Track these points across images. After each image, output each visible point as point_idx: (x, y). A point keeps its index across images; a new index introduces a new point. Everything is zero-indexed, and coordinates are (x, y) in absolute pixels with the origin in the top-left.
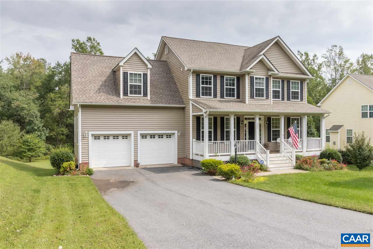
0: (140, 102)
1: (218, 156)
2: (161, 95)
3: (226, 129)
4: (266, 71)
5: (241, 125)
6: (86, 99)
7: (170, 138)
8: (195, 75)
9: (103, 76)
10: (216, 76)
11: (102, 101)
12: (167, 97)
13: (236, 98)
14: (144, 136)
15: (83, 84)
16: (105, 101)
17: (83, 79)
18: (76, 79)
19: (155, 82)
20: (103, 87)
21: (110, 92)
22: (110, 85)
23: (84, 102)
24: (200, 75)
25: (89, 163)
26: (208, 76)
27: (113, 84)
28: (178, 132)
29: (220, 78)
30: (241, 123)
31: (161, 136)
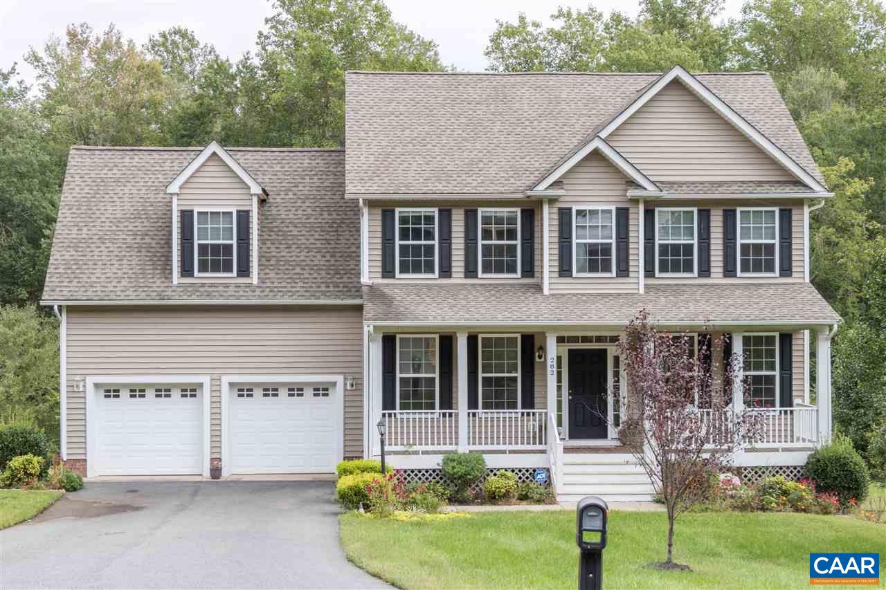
0: (225, 294)
1: (416, 453)
2: (298, 270)
3: (483, 372)
4: (620, 187)
5: (537, 359)
6: (77, 289)
7: (325, 398)
8: (379, 211)
9: (144, 216)
10: (449, 212)
11: (119, 293)
12: (315, 275)
13: (519, 275)
14: (244, 391)
15: (81, 245)
16: (127, 293)
17: (85, 229)
18: (66, 231)
19: (293, 229)
20: (131, 253)
21: (147, 267)
22: (154, 245)
23: (71, 298)
24: (393, 211)
25: (85, 460)
26: (421, 212)
27: (162, 242)
28: (345, 379)
29: (462, 217)
30: (537, 354)
31: (296, 390)
